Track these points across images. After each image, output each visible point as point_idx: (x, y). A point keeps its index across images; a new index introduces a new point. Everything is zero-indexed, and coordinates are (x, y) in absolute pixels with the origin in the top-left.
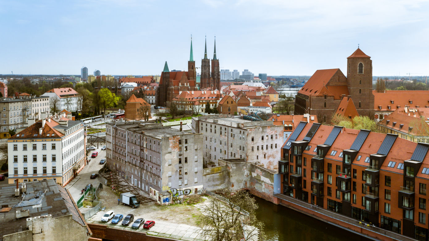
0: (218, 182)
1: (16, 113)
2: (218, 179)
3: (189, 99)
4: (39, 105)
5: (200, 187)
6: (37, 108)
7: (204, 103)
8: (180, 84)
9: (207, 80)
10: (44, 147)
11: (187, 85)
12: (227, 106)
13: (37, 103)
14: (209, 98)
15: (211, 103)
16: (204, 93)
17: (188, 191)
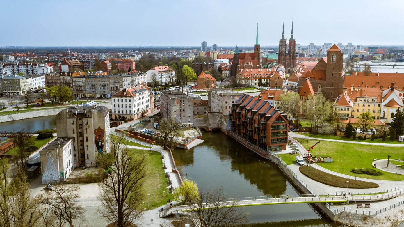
0: (202, 123)
1: (127, 83)
2: (202, 121)
3: (247, 75)
4: (141, 78)
5: (192, 124)
6: (139, 80)
7: (257, 78)
8: (245, 63)
9: (283, 58)
10: (126, 101)
11: (251, 64)
12: (275, 81)
13: (139, 77)
14: (264, 74)
15: (263, 78)
16: (261, 70)
17: (185, 125)
